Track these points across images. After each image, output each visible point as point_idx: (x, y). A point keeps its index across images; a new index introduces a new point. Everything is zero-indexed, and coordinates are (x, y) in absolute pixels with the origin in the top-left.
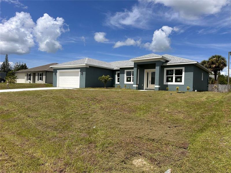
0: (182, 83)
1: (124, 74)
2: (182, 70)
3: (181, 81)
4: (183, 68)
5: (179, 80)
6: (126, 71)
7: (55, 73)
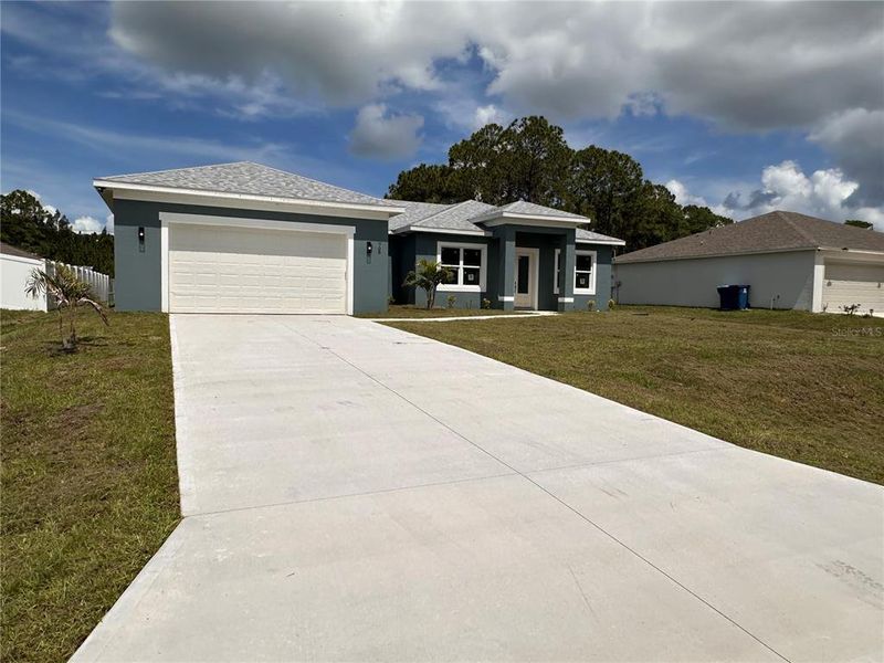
0: (591, 290)
1: (436, 255)
2: (589, 257)
3: (586, 286)
4: (594, 254)
5: (582, 282)
6: (440, 245)
7: (141, 230)
